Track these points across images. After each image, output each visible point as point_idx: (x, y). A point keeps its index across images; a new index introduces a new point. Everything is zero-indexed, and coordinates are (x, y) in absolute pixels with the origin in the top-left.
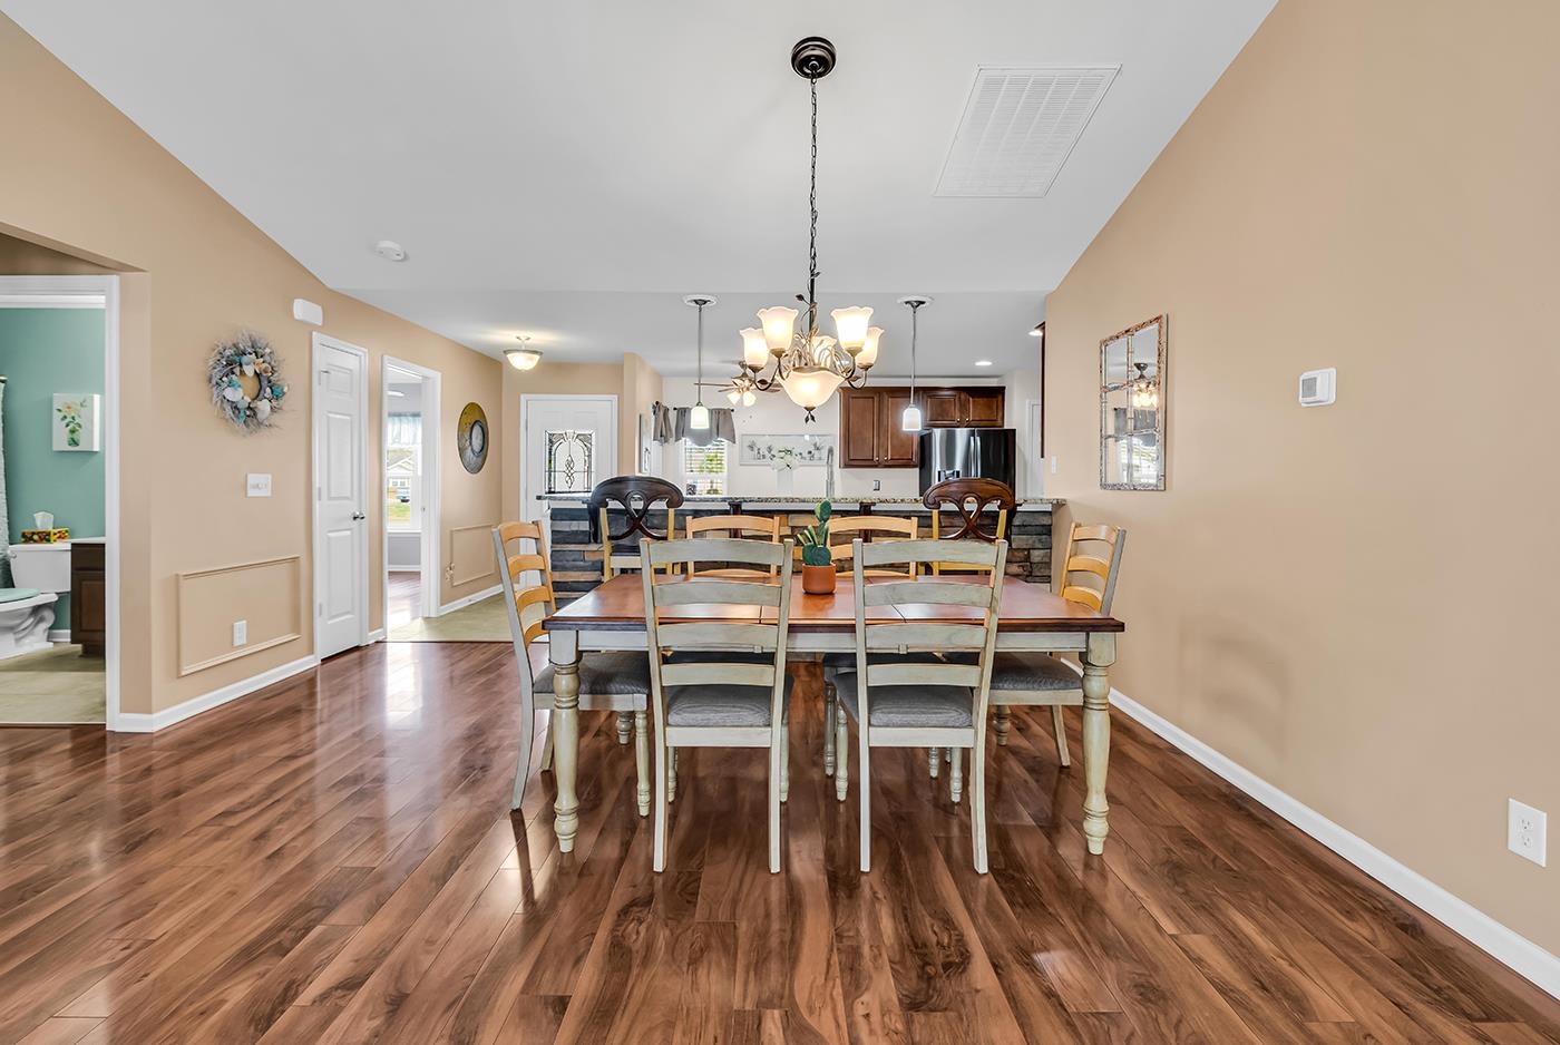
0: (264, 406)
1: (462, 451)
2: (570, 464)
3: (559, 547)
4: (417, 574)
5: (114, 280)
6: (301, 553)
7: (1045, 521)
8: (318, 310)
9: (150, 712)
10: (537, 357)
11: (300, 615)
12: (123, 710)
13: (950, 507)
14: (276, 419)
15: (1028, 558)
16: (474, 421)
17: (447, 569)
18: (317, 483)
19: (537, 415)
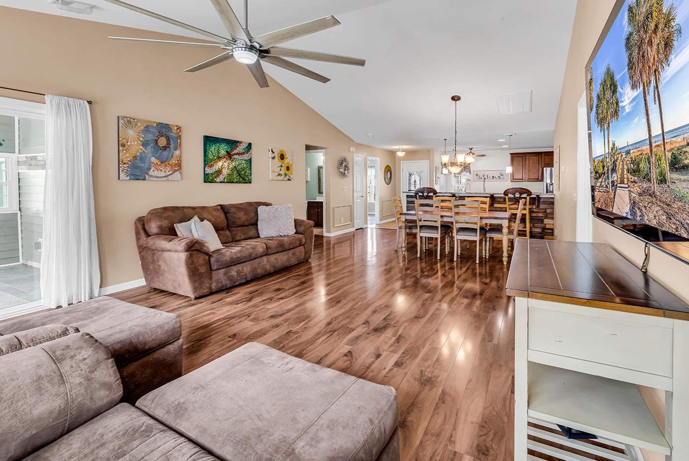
0: (346, 172)
1: (385, 179)
2: (415, 182)
3: (408, 205)
4: (374, 215)
5: (324, 150)
6: (352, 204)
7: (551, 200)
8: (354, 148)
9: (330, 233)
10: (404, 152)
11: (352, 219)
12: (326, 232)
13: (511, 196)
14: (348, 175)
15: (545, 212)
16: (388, 169)
17: (381, 211)
18: (355, 188)
19: (405, 168)
